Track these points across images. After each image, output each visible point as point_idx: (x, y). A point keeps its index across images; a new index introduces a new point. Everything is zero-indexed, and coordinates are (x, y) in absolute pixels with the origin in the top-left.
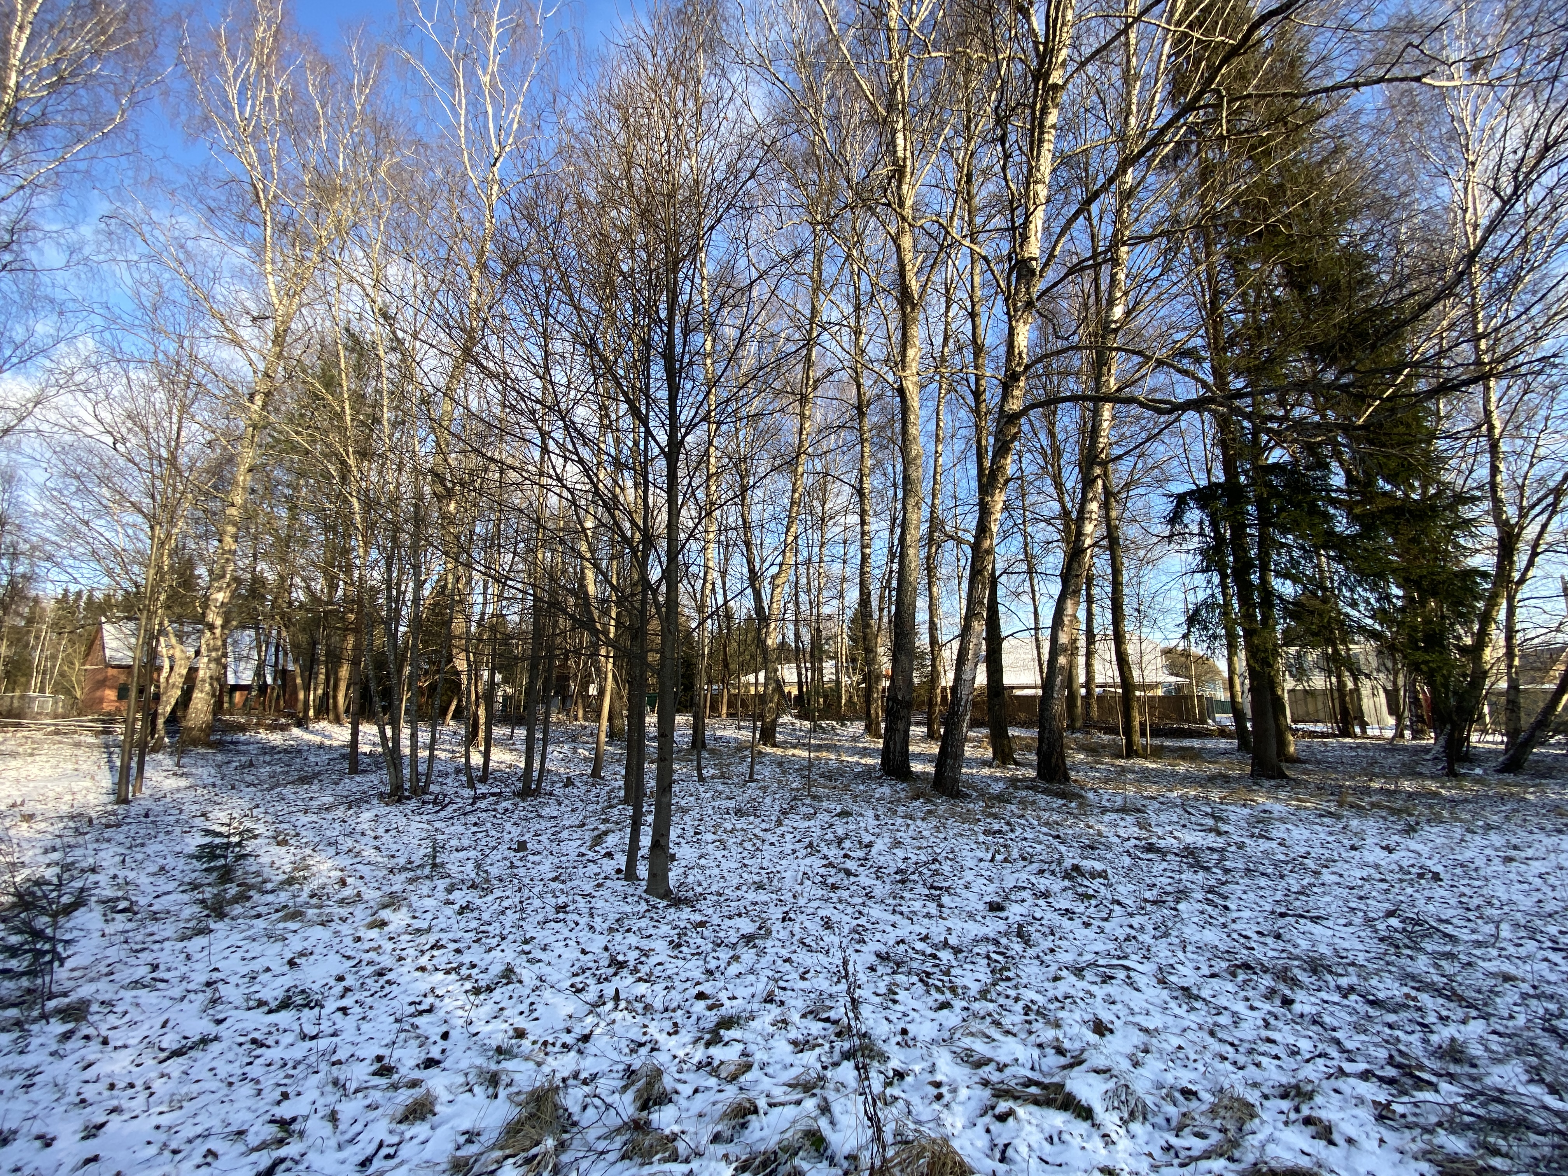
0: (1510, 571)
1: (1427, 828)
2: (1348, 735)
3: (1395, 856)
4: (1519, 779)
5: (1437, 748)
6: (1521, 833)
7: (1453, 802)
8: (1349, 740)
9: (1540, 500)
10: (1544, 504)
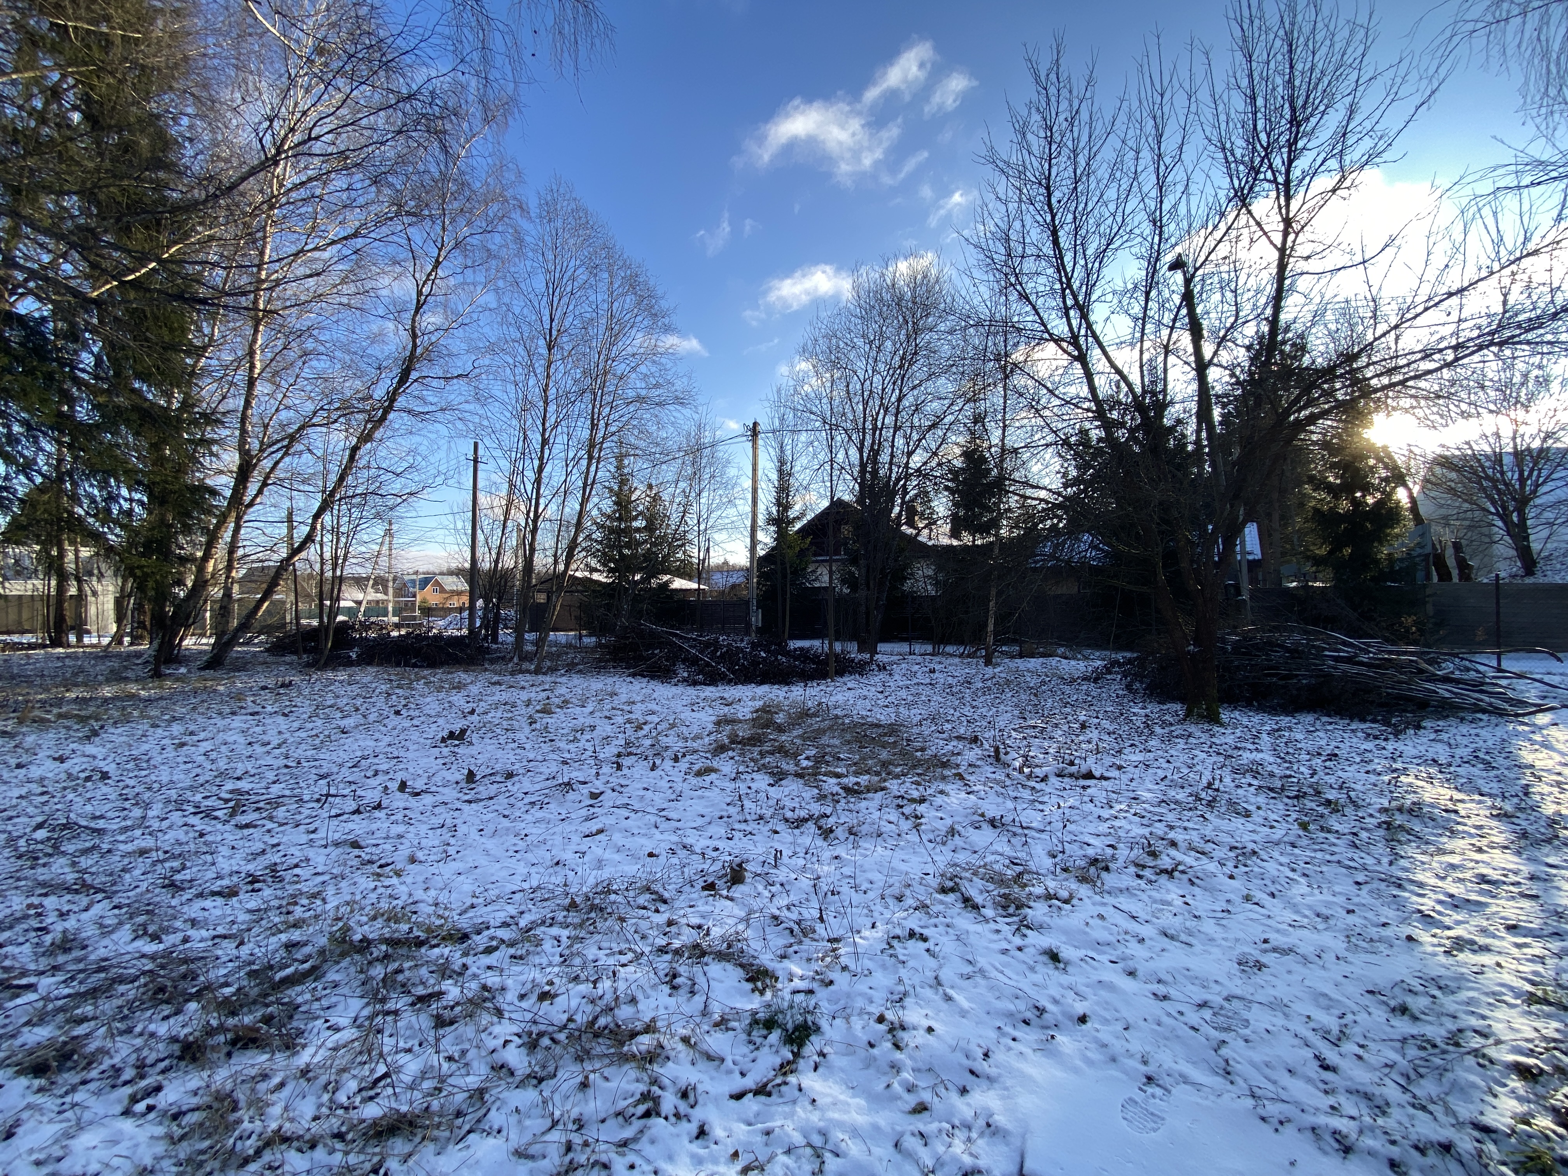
0: (243, 495)
1: (112, 730)
2: (61, 645)
3: (65, 766)
4: (217, 674)
5: (150, 652)
6: (200, 719)
7: (149, 700)
8: (61, 650)
9: (278, 441)
10: (279, 445)
